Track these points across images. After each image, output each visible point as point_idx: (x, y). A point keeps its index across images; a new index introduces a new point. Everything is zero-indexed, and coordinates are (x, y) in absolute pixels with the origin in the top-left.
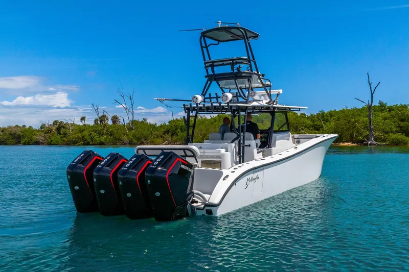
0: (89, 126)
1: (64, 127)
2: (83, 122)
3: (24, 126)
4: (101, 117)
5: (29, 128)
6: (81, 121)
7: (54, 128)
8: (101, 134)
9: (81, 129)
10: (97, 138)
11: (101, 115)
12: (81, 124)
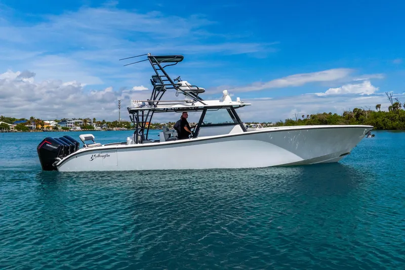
0: (383, 112)
1: (362, 114)
2: (378, 109)
3: (330, 113)
4: (394, 104)
5: (334, 115)
6: (377, 109)
7: (354, 115)
8: (393, 120)
9: (376, 116)
10: (390, 123)
11: (394, 102)
12: (376, 111)
